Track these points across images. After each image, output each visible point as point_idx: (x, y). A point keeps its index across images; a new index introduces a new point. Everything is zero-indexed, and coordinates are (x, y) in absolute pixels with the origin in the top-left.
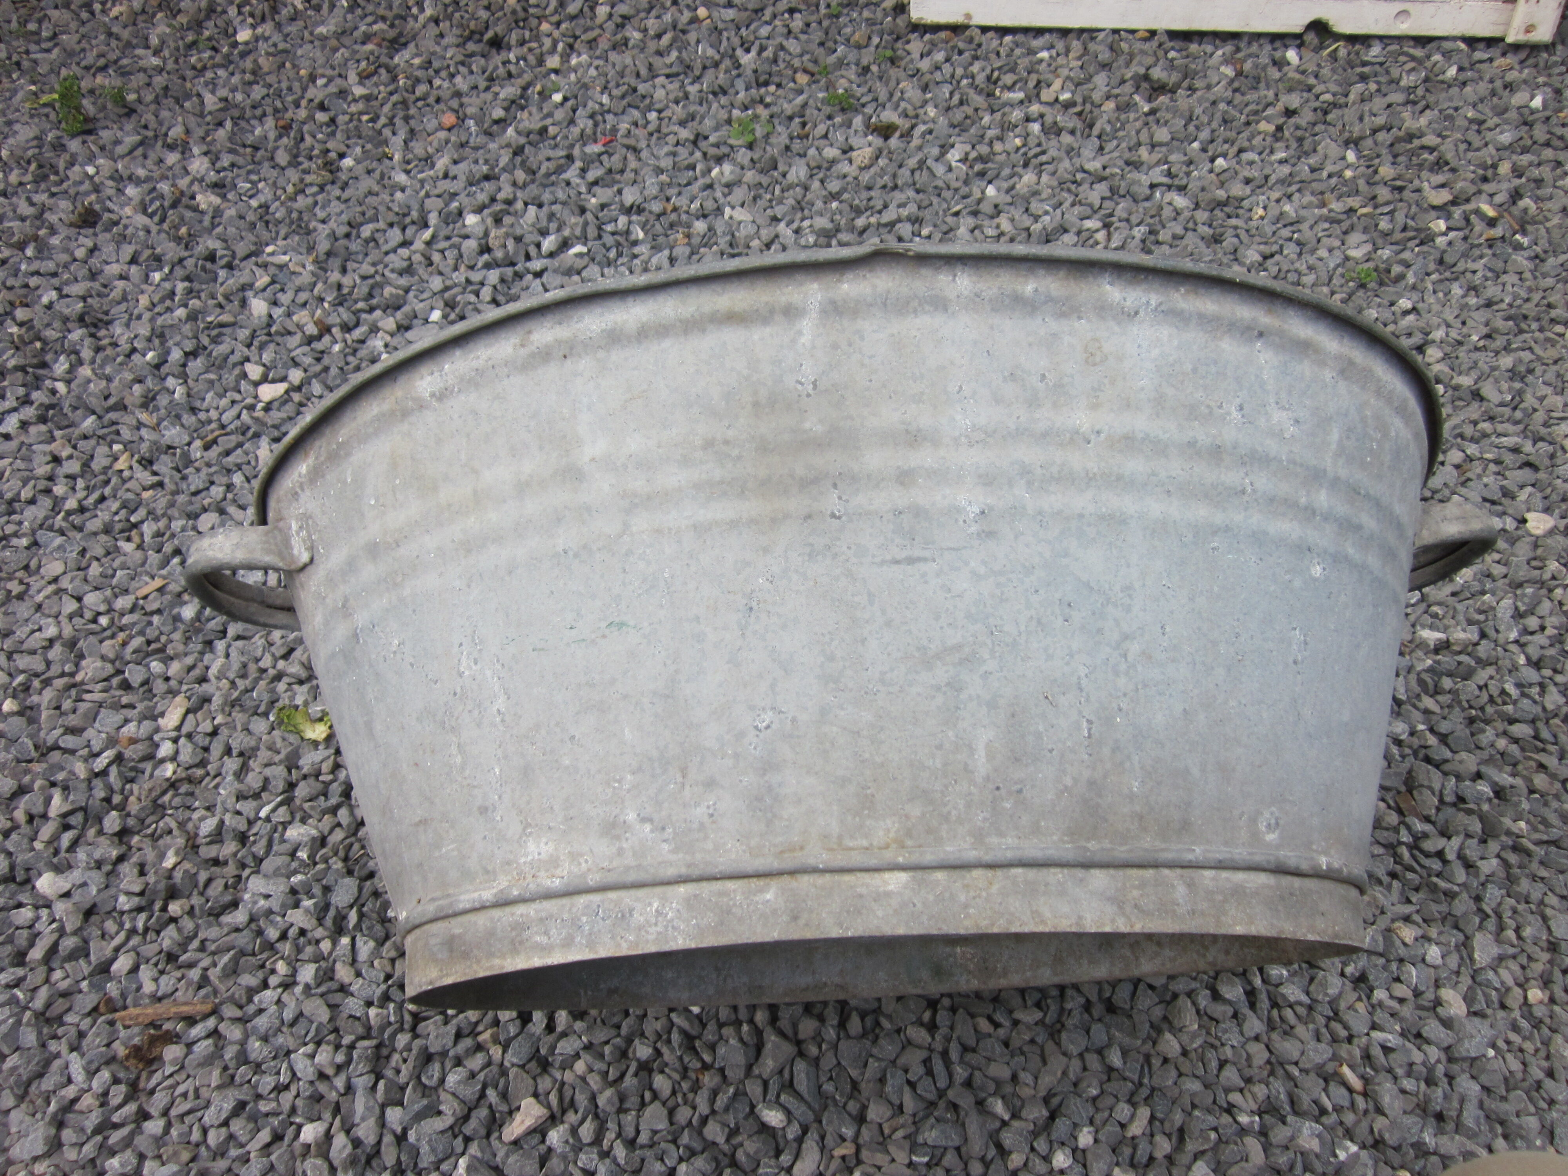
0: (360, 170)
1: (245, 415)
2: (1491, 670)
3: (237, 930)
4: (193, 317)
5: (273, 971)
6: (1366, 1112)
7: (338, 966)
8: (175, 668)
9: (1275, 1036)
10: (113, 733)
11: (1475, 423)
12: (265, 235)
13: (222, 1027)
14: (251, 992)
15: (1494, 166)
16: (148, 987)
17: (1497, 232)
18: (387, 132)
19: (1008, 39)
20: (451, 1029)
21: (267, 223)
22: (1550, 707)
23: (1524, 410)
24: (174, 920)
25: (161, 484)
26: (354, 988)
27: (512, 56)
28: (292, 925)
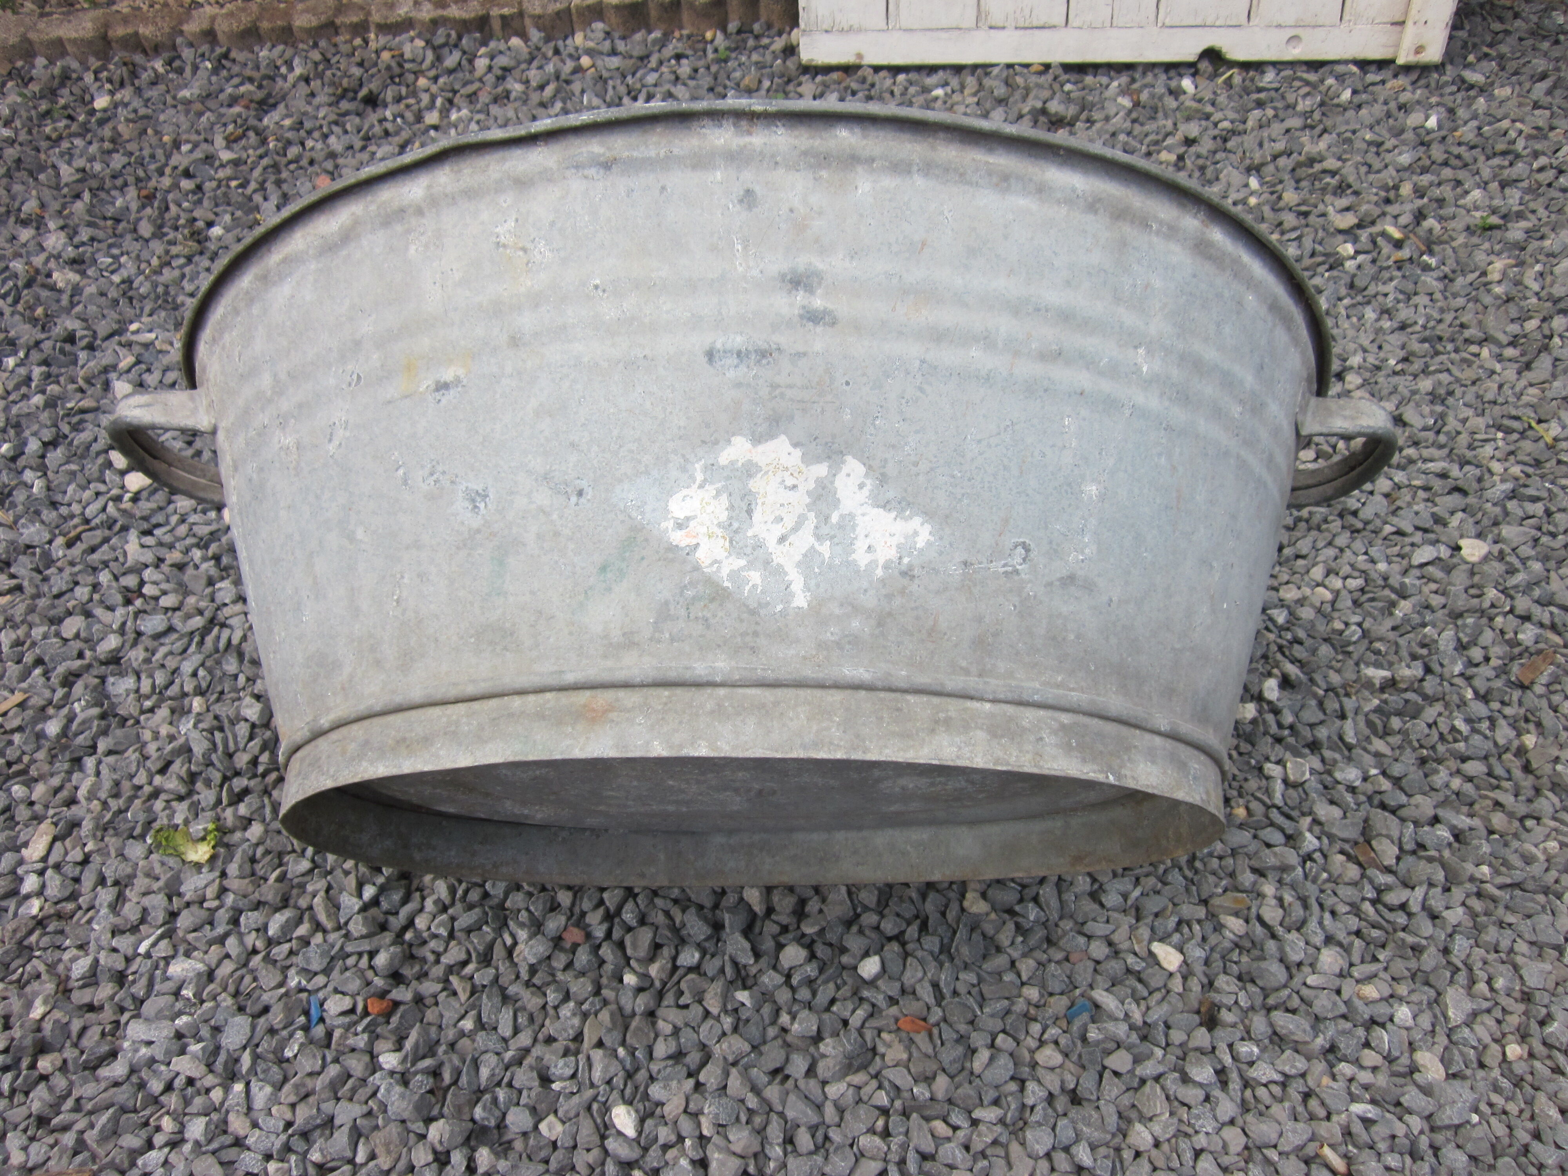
0: (230, 238)
1: (111, 508)
2: (1438, 707)
3: (116, 1084)
4: (51, 404)
5: (158, 1129)
7: (232, 1117)
8: (40, 791)
9: (1249, 1117)
11: (1400, 449)
12: (129, 312)
14: (134, 1154)
15: (1396, 188)
16: (17, 1158)
17: (1405, 253)
18: (258, 198)
19: (901, 77)
21: (131, 299)
22: (1501, 741)
23: (1447, 433)
24: (44, 1078)
25: (19, 588)
26: (250, 1141)
27: (388, 114)
28: (178, 1074)
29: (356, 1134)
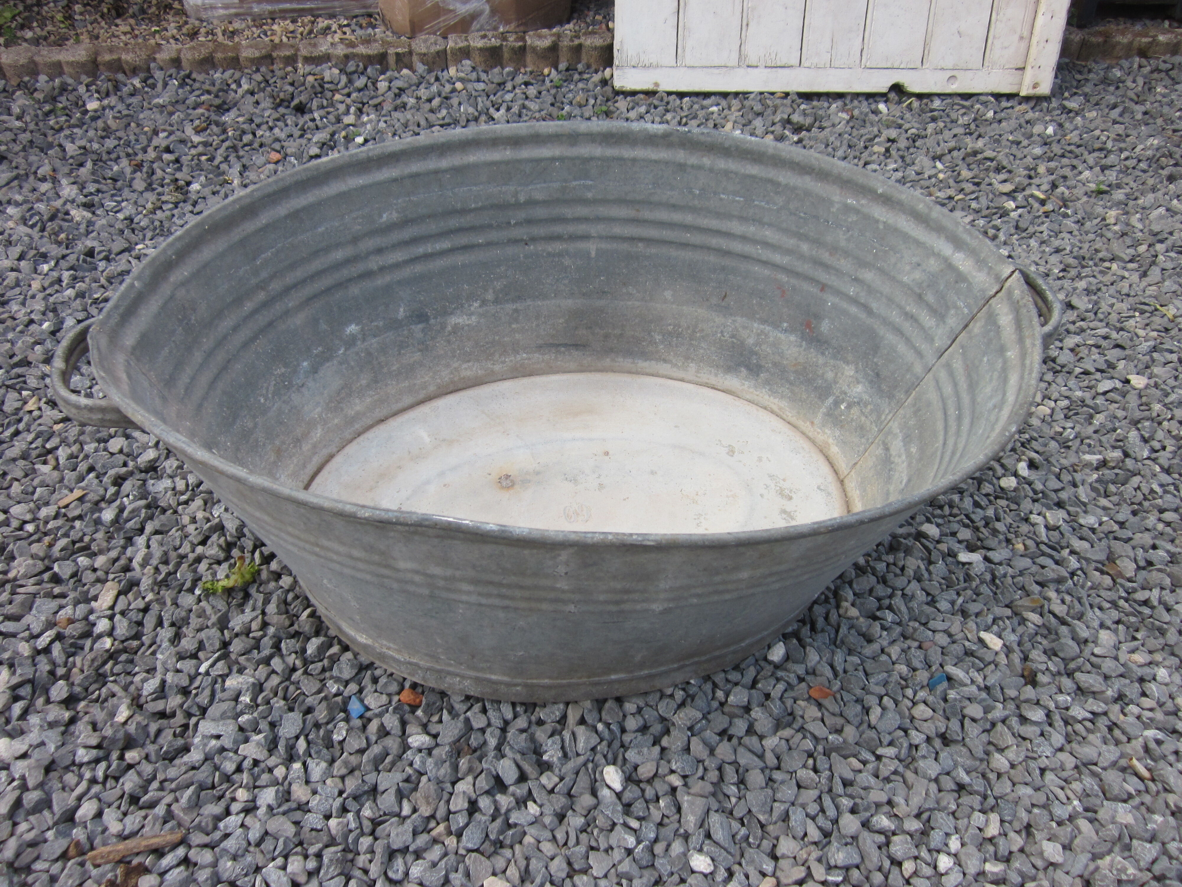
0: (207, 191)
2: (1139, 478)
3: (194, 768)
4: (80, 295)
5: (234, 799)
6: (1158, 792)
7: (294, 787)
8: (100, 561)
9: (1074, 745)
10: (51, 617)
11: (1074, 323)
12: (134, 238)
13: (193, 854)
14: (218, 819)
15: (1035, 169)
16: (115, 827)
17: (1049, 207)
19: (686, 99)
20: (408, 826)
21: (133, 230)
23: (1103, 313)
24: (130, 767)
25: (68, 419)
26: (312, 805)
27: (316, 116)
28: (245, 758)
29: (401, 795)
